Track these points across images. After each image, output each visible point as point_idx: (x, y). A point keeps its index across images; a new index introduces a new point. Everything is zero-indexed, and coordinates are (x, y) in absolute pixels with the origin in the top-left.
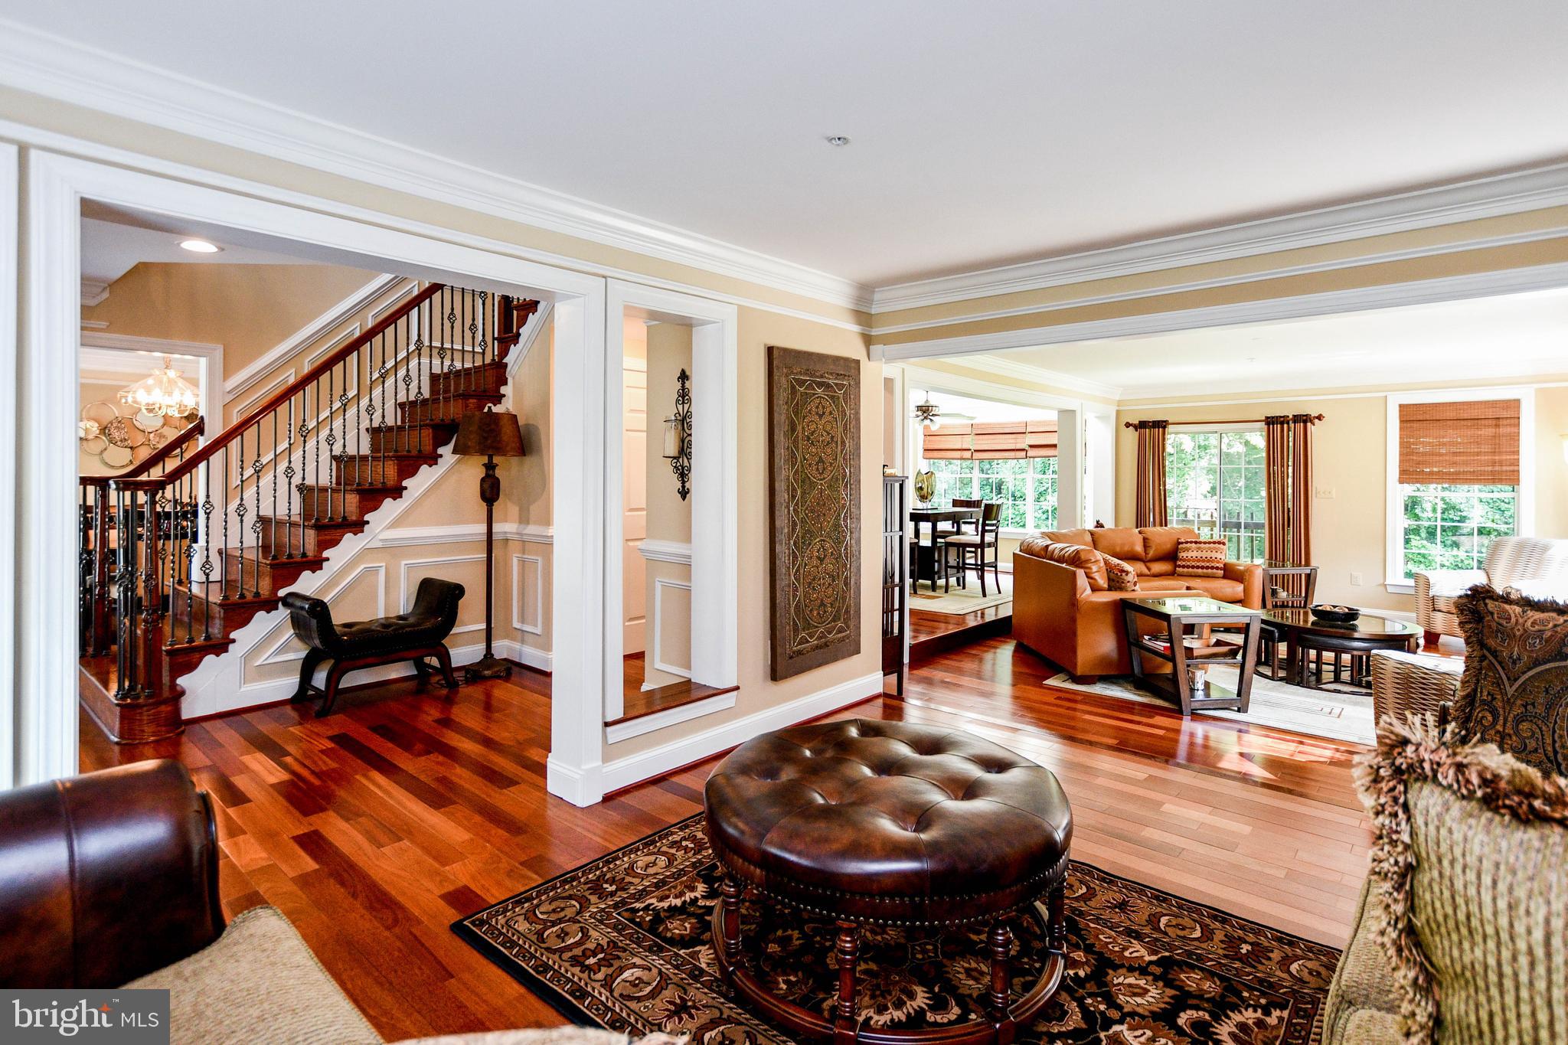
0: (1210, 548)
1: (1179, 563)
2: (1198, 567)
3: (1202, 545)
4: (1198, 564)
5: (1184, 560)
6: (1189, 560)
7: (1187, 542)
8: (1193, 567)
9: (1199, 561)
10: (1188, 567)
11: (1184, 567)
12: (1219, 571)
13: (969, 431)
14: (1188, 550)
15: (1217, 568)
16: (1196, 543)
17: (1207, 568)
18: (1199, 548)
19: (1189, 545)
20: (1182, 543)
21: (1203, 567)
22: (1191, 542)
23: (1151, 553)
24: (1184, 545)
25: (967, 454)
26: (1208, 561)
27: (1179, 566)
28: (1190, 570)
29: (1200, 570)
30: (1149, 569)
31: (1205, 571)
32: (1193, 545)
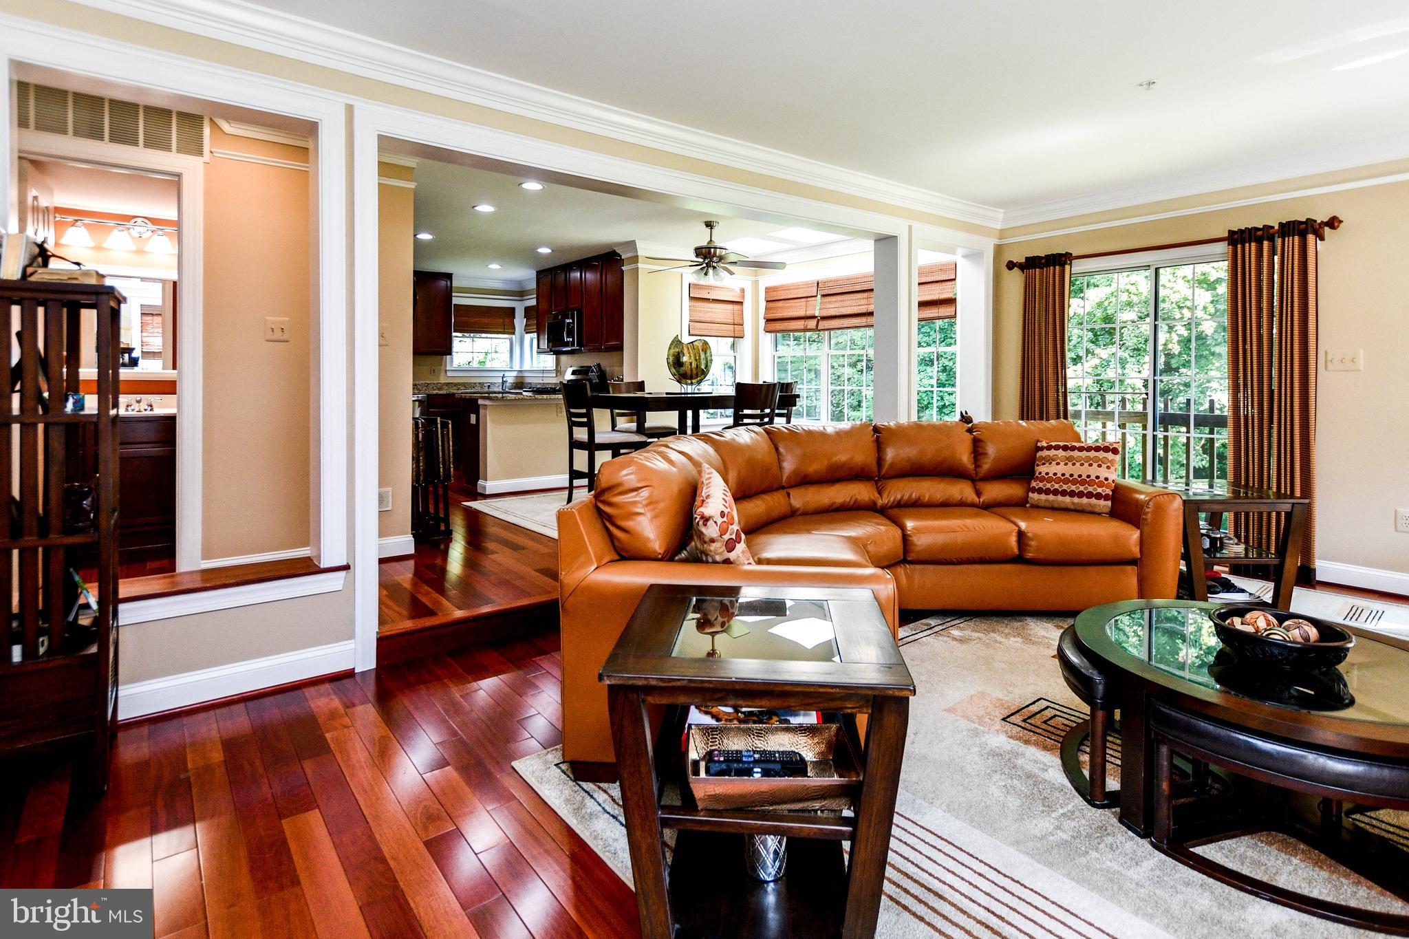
0: (1088, 459)
1: (1034, 484)
2: (1064, 493)
3: (1076, 454)
4: (1065, 487)
5: (1042, 480)
6: (1050, 480)
7: (1049, 448)
8: (1056, 492)
9: (1066, 481)
10: (1047, 492)
11: (1040, 491)
12: (1102, 502)
13: (813, 291)
14: (1049, 460)
15: (1099, 496)
16: (1065, 448)
17: (1081, 494)
18: (1070, 459)
19: (1052, 452)
20: (1042, 449)
21: (1072, 494)
22: (1057, 448)
23: (987, 465)
24: (1045, 453)
25: (812, 323)
26: (1083, 483)
27: (1034, 490)
28: (1051, 497)
29: (1067, 499)
30: (979, 494)
31: (1076, 500)
32: (1061, 453)
